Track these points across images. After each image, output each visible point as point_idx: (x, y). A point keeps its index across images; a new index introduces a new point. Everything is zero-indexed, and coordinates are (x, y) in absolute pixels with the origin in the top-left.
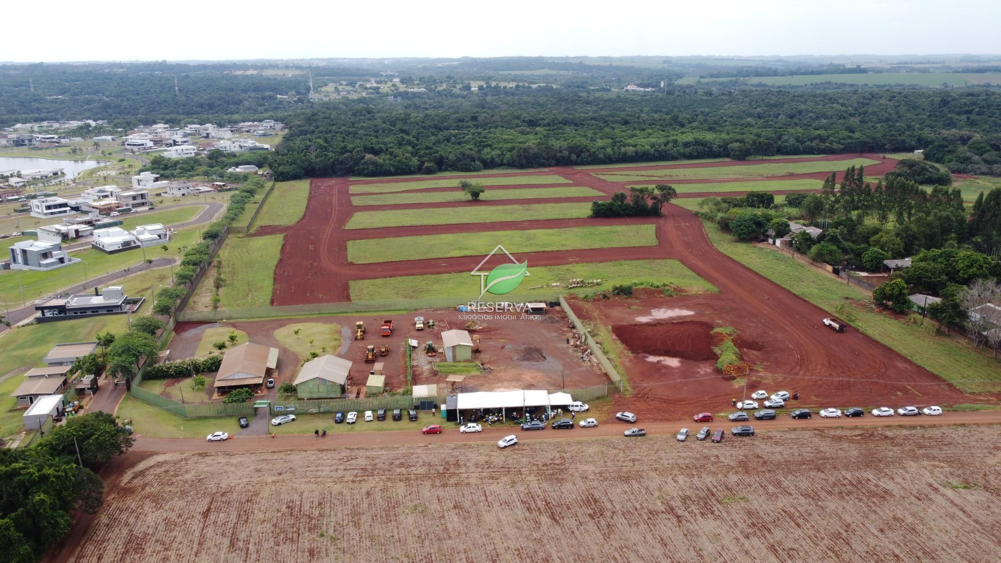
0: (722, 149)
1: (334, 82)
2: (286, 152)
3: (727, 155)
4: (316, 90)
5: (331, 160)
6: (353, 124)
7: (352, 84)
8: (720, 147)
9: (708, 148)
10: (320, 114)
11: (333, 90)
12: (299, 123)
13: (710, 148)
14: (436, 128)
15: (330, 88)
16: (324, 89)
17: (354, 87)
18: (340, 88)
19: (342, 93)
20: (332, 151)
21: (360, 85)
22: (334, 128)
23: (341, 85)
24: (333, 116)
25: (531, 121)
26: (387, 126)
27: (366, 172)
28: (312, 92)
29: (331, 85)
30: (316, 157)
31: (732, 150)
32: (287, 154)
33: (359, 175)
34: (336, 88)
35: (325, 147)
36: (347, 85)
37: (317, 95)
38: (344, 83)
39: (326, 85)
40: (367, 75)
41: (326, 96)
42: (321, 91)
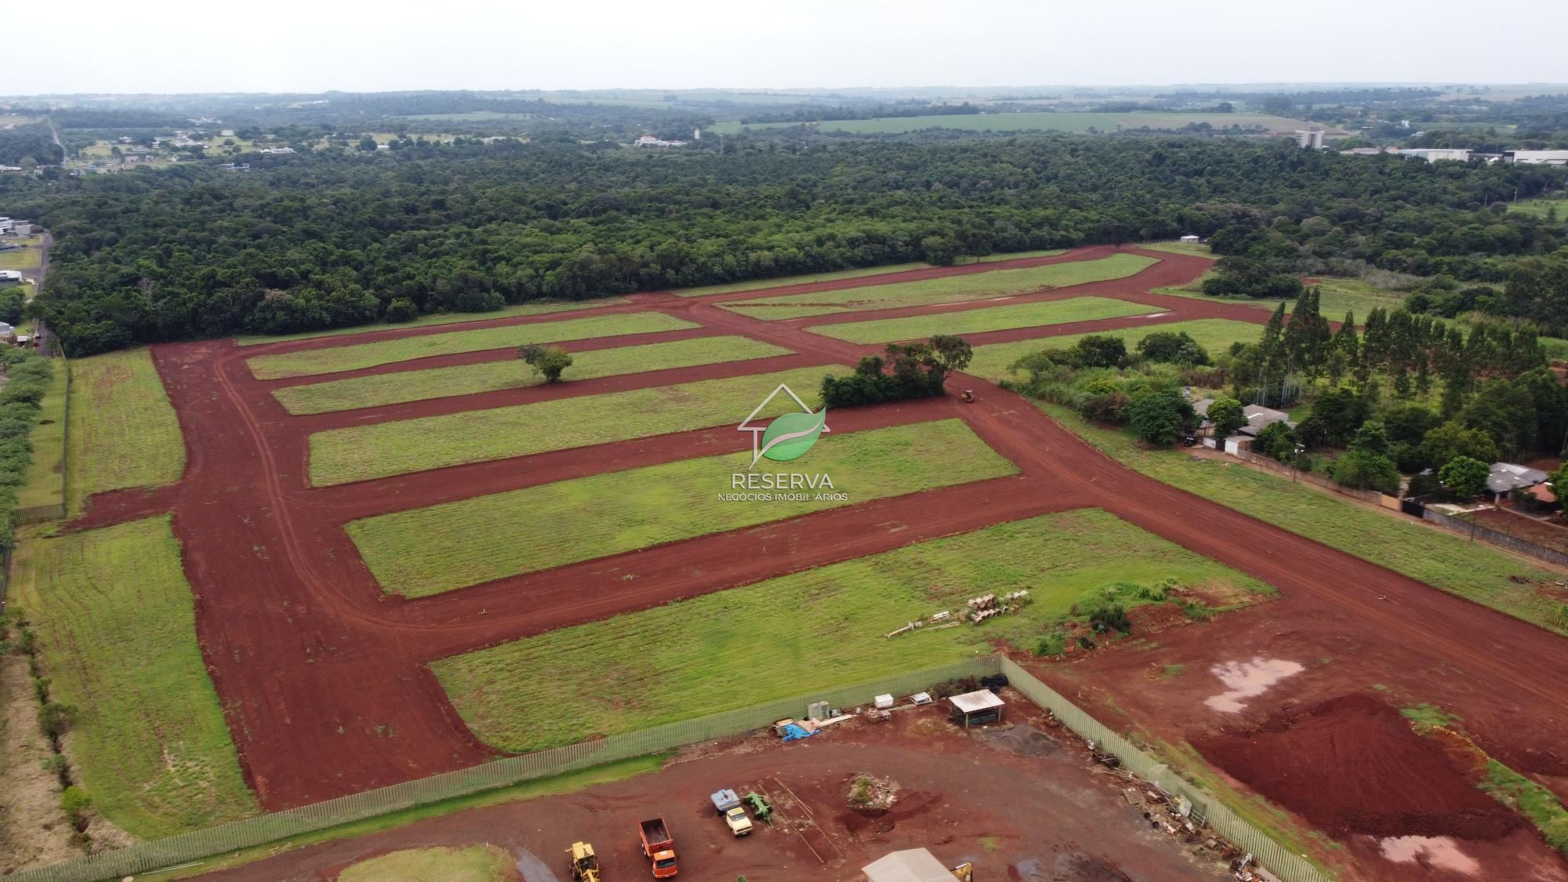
0: (910, 247)
1: (103, 137)
2: (77, 290)
3: (921, 257)
4: (75, 153)
5: (190, 305)
6: (202, 223)
7: (146, 141)
8: (906, 244)
9: (890, 246)
10: (111, 202)
11: (110, 153)
12: (73, 222)
13: (892, 247)
14: (372, 225)
15: (102, 148)
16: (89, 151)
17: (150, 146)
18: (123, 148)
19: (129, 159)
20: (183, 285)
21: (162, 144)
22: (160, 232)
23: (122, 142)
24: (144, 207)
25: (549, 207)
26: (267, 223)
27: (270, 325)
28: (66, 159)
29: (100, 143)
30: (156, 298)
31: (930, 248)
32: (80, 296)
33: (256, 331)
34: (114, 150)
35: (162, 276)
36: (134, 143)
37: (81, 164)
38: (127, 139)
39: (91, 144)
40: (166, 123)
41: (98, 165)
42: (84, 155)
